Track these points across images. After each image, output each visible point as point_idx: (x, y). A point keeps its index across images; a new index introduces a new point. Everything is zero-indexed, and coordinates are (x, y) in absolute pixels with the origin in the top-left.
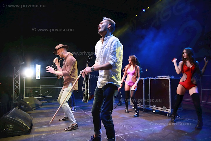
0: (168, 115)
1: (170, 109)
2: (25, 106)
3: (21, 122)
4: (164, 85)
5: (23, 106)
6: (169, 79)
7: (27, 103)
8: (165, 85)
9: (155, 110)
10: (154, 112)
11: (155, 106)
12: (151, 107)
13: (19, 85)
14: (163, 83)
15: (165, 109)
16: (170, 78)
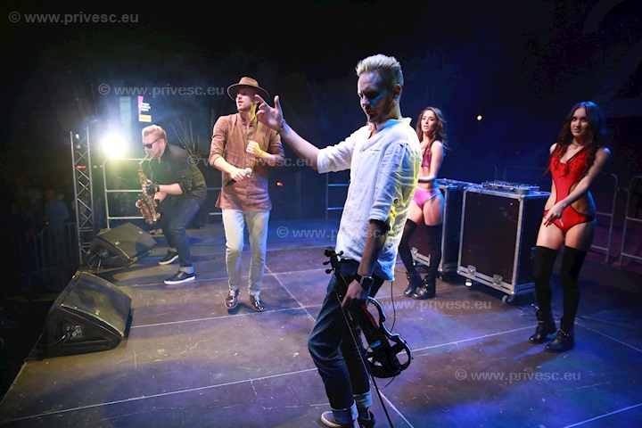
0: (507, 300)
1: (514, 283)
2: (111, 254)
3: (101, 320)
4: (505, 214)
5: (105, 254)
6: (521, 198)
7: (114, 246)
8: (508, 216)
9: (472, 281)
10: (469, 284)
11: (472, 269)
12: (461, 270)
13: (89, 193)
14: (502, 208)
15: (499, 283)
16: (523, 196)
